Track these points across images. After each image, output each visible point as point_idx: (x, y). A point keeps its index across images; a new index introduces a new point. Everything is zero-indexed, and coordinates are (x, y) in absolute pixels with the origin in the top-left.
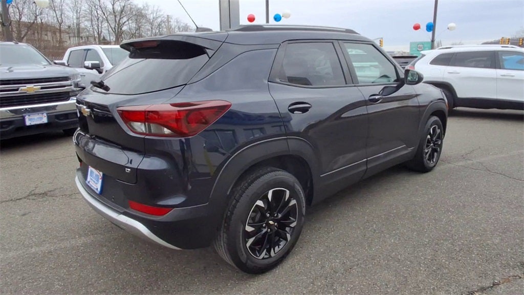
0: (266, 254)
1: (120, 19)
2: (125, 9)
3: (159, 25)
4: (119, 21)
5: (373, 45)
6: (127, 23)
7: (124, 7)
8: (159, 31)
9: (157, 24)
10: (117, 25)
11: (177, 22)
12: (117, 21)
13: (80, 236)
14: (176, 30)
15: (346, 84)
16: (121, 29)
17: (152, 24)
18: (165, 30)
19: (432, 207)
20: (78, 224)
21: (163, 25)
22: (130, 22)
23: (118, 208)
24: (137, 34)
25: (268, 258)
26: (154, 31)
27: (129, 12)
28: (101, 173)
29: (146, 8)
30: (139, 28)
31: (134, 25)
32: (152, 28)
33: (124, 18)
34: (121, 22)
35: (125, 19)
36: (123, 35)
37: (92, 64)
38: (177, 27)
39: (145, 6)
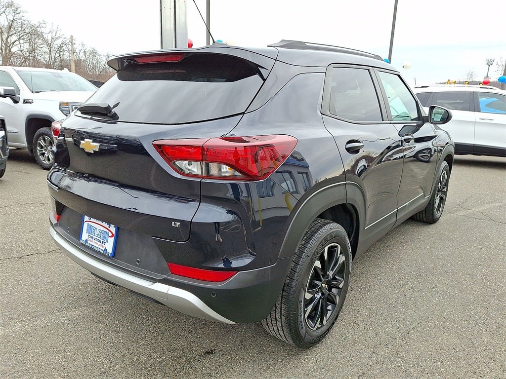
0: (319, 324)
1: (8, 37)
2: (15, 24)
3: (60, 47)
4: (7, 39)
5: (399, 76)
6: (17, 42)
7: (12, 21)
8: (60, 55)
9: (56, 46)
10: (3, 45)
11: (83, 45)
12: (4, 39)
13: (60, 311)
14: (82, 54)
15: (383, 120)
16: (10, 50)
17: (50, 46)
18: (67, 54)
19: (459, 261)
20: (50, 294)
21: (64, 48)
22: (22, 41)
23: (151, 274)
24: (31, 58)
25: (321, 327)
26: (52, 55)
27: (20, 29)
28: (113, 229)
29: (43, 25)
30: (33, 51)
31: (26, 46)
32: (50, 51)
33: (13, 36)
34: (9, 40)
35: (14, 38)
36: (12, 58)
37: (5, 90)
38: (82, 51)
39: (42, 22)
